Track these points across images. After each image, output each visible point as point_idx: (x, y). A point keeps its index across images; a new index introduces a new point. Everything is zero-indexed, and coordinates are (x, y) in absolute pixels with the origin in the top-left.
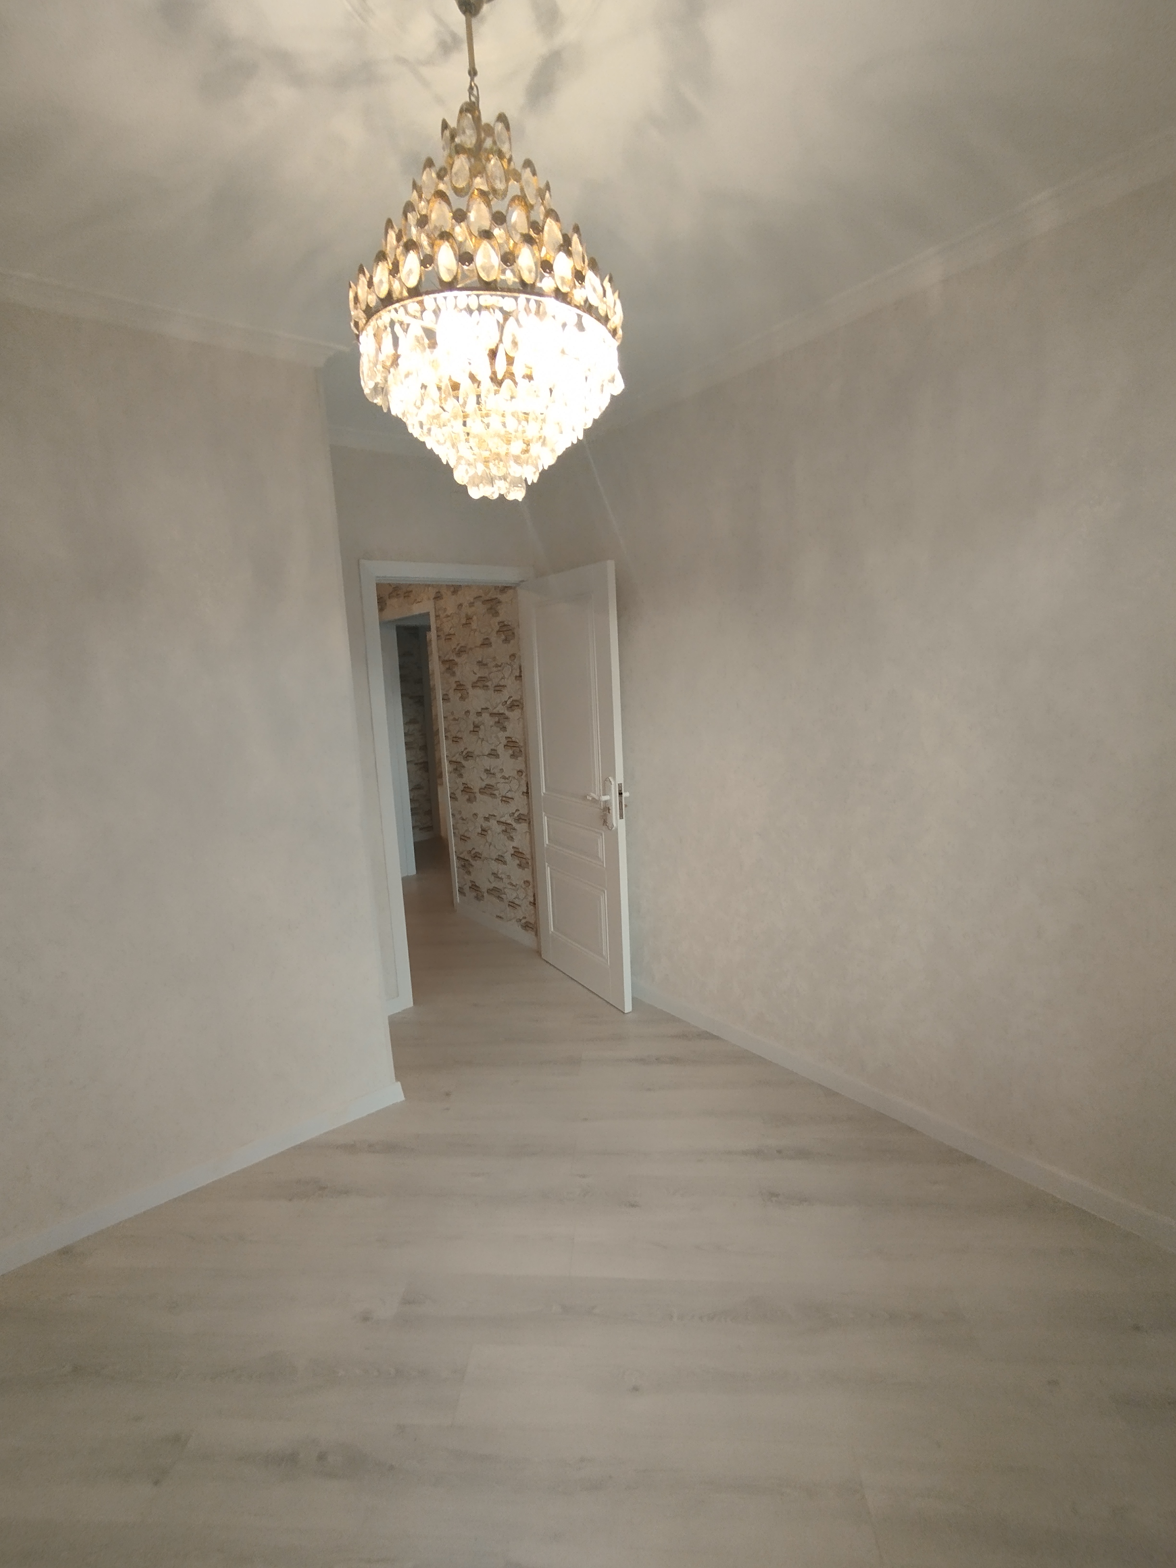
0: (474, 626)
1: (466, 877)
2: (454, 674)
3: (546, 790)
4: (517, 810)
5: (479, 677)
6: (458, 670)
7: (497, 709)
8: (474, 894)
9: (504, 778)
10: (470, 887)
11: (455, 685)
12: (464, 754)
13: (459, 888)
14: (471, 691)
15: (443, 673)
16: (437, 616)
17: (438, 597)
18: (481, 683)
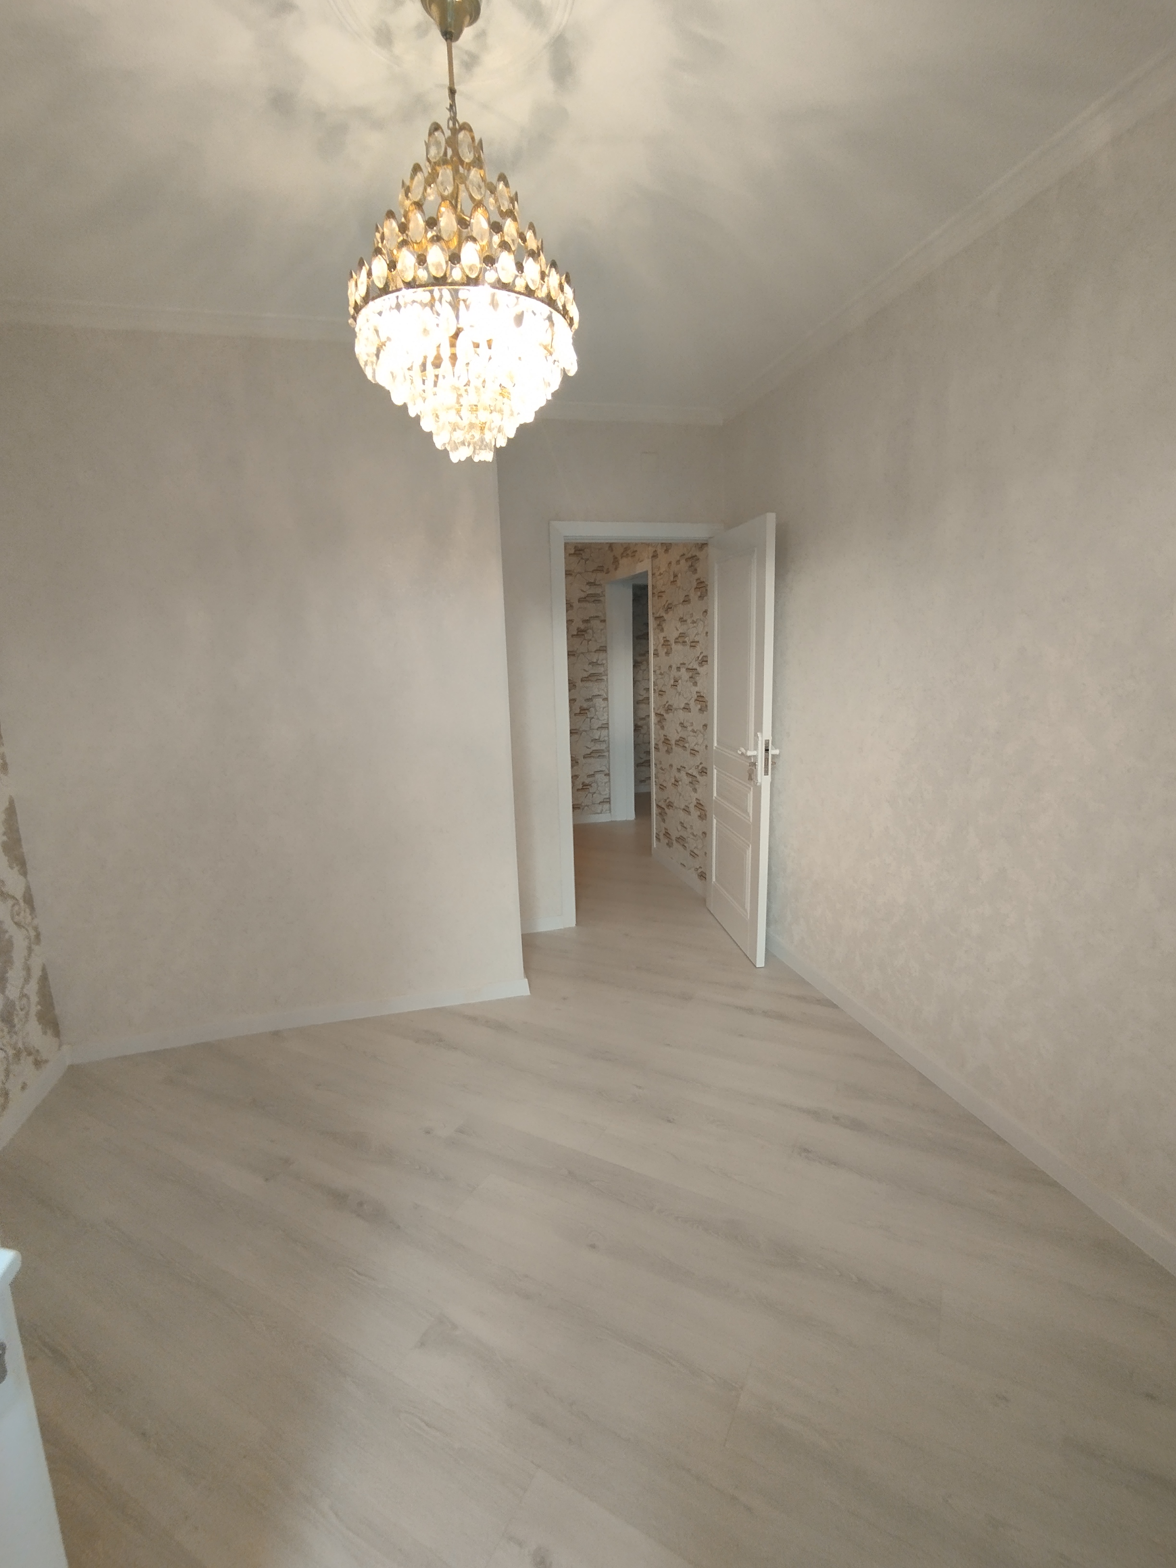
0: (679, 583)
1: (662, 824)
2: (662, 630)
3: (718, 744)
4: (701, 763)
5: (680, 633)
6: (665, 626)
7: (691, 664)
8: (666, 841)
9: (693, 731)
10: (664, 834)
11: (663, 641)
12: (666, 706)
13: (656, 833)
14: (674, 646)
15: (655, 630)
16: (653, 574)
17: (655, 556)
18: (681, 639)
